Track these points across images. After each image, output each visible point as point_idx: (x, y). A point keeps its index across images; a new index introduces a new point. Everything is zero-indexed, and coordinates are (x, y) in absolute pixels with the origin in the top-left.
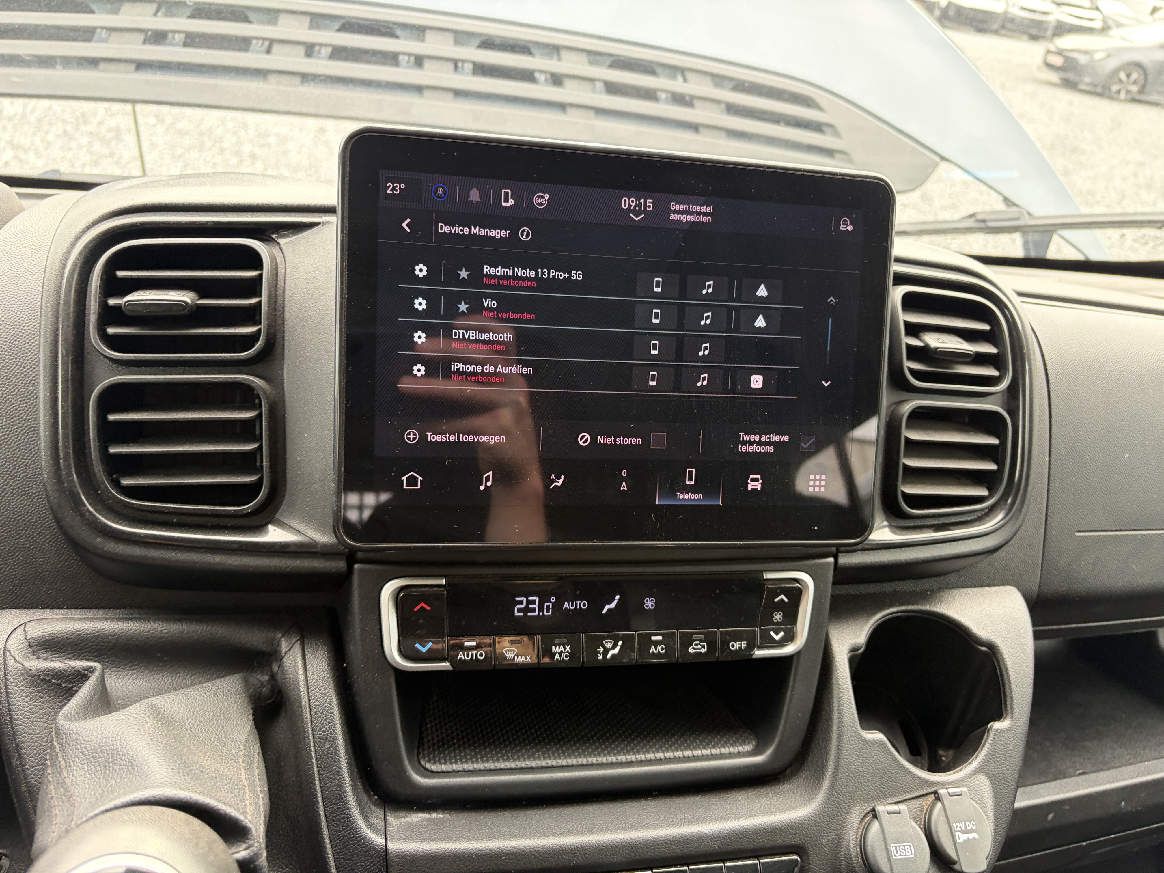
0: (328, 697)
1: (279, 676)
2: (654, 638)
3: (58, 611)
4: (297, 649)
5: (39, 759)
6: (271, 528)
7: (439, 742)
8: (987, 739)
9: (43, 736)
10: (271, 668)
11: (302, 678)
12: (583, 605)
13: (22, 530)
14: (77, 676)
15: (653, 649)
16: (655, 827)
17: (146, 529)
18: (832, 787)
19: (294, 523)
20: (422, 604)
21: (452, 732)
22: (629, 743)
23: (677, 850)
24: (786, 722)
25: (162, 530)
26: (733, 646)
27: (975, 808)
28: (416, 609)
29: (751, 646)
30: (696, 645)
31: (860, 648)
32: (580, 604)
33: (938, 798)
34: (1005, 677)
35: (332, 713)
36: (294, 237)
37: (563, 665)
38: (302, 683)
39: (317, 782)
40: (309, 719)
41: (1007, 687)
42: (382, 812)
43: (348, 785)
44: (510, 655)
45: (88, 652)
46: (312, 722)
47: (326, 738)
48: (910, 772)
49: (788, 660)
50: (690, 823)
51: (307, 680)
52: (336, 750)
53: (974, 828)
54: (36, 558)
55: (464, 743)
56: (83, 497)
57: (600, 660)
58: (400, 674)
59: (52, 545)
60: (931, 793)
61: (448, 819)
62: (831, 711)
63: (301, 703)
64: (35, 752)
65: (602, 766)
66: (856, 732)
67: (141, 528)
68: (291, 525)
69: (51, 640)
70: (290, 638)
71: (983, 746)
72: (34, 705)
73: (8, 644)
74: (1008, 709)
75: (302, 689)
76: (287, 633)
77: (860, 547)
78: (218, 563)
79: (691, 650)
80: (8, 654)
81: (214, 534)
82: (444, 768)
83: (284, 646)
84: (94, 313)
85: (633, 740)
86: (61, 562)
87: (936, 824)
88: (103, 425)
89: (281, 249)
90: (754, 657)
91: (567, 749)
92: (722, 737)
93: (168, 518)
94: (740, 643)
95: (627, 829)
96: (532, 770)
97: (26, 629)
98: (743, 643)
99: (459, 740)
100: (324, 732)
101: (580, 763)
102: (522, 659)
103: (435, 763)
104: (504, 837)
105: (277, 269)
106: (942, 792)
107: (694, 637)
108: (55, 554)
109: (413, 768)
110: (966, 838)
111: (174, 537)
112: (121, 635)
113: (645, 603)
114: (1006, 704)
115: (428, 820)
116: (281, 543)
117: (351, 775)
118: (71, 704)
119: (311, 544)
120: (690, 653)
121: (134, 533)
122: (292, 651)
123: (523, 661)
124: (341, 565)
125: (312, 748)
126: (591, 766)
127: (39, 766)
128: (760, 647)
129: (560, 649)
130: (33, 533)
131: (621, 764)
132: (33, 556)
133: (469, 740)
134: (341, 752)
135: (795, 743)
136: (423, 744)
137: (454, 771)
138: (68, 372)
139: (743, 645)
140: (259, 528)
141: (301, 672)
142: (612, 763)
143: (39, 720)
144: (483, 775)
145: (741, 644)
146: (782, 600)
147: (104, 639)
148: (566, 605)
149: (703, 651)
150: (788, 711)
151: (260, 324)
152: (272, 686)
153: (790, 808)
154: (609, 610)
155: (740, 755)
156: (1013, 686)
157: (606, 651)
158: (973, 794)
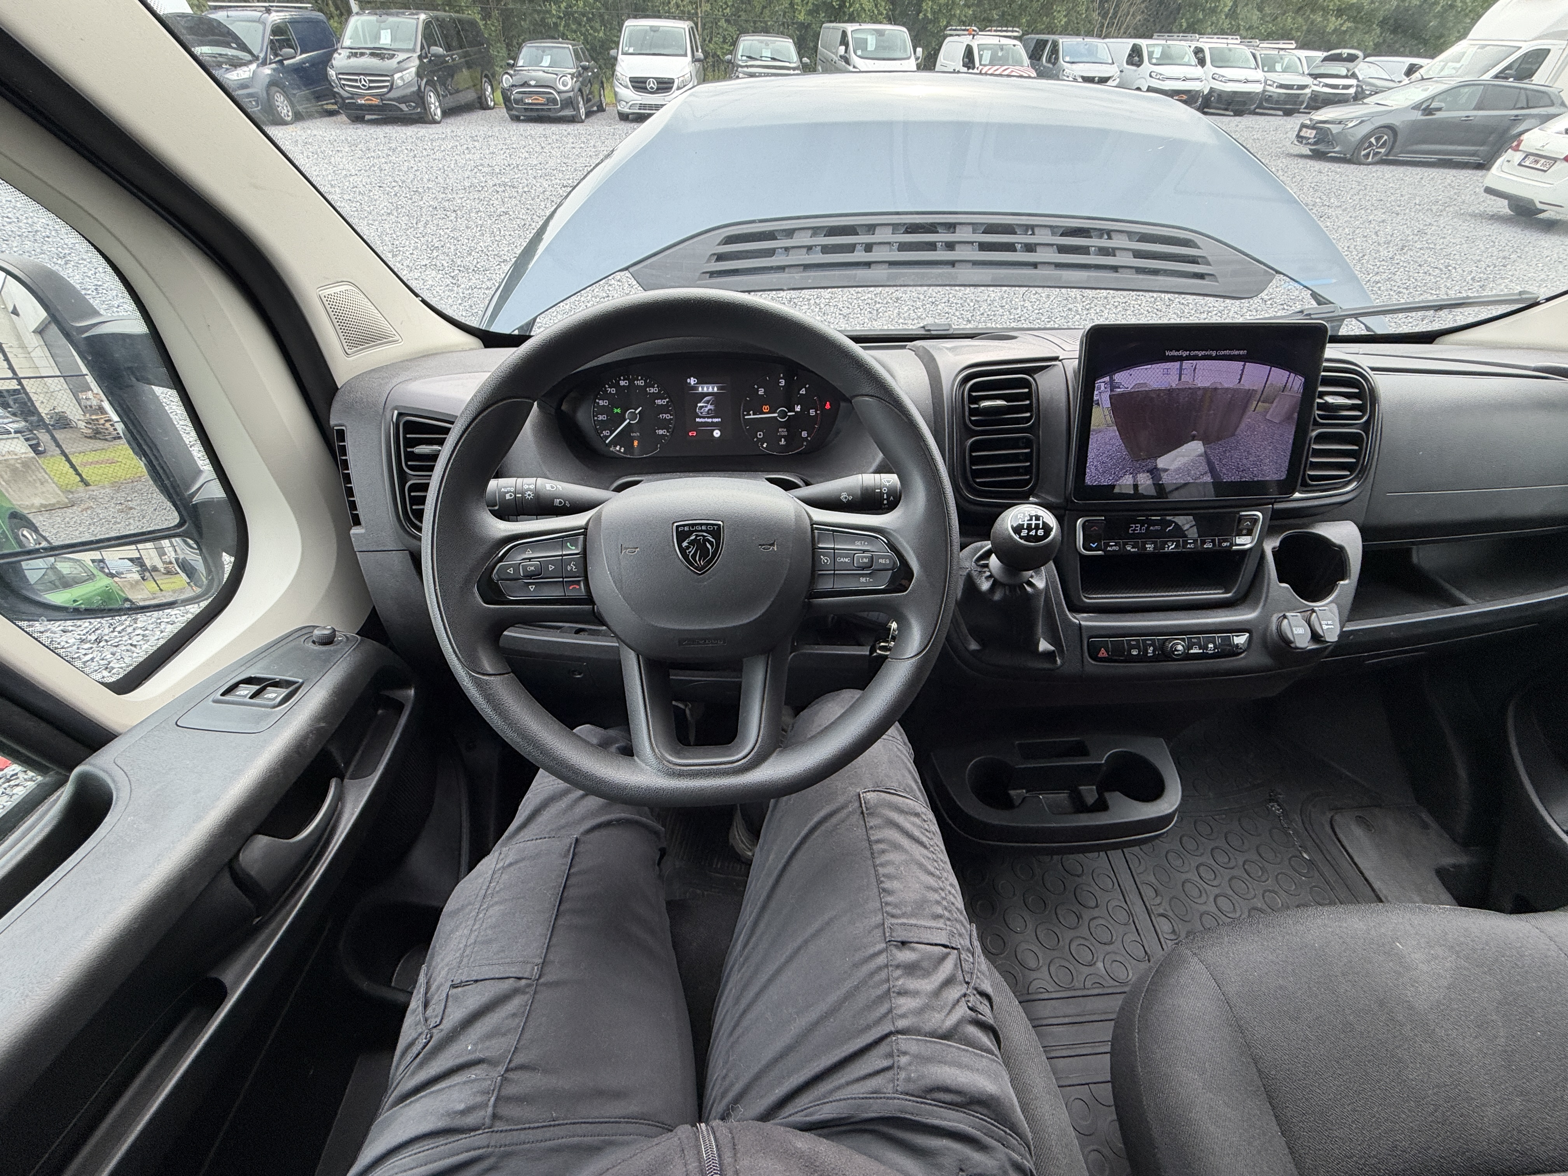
2: (1189, 541)
8: (1336, 588)
15: (1188, 546)
18: (1264, 606)
19: (1042, 494)
20: (1094, 527)
23: (1197, 628)
24: (1241, 580)
25: (993, 499)
26: (1223, 545)
27: (1330, 617)
28: (1091, 530)
29: (1231, 545)
30: (1208, 544)
31: (1278, 547)
33: (1314, 611)
34: (1347, 560)
36: (1041, 372)
37: (1151, 553)
39: (1052, 597)
41: (1348, 566)
42: (1079, 613)
44: (1129, 548)
48: (1300, 601)
49: (1247, 551)
56: (963, 488)
57: (1166, 551)
58: (1082, 557)
60: (1311, 610)
61: (1098, 615)
62: (1264, 575)
65: (1160, 597)
66: (1275, 583)
71: (1334, 592)
74: (1347, 576)
77: (1288, 500)
79: (1206, 546)
82: (1095, 597)
84: (967, 412)
87: (1314, 622)
88: (971, 457)
89: (1041, 378)
90: (1232, 549)
93: (994, 495)
96: (1131, 597)
102: (1134, 550)
103: (1091, 595)
105: (1037, 387)
106: (1316, 608)
107: (1207, 541)
109: (1084, 597)
110: (1328, 628)
111: (997, 502)
114: (1346, 574)
115: (1090, 615)
120: (1205, 548)
121: (983, 501)
126: (1155, 597)
128: (1235, 545)
129: (1149, 546)
135: (1246, 589)
137: (1098, 598)
138: (958, 436)
144: (1111, 599)
145: (1227, 544)
146: (1247, 524)
149: (1211, 547)
150: (1242, 576)
151: (1032, 412)
153: (1243, 615)
155: (1219, 594)
156: (1351, 565)
157: (1168, 547)
158: (1330, 611)
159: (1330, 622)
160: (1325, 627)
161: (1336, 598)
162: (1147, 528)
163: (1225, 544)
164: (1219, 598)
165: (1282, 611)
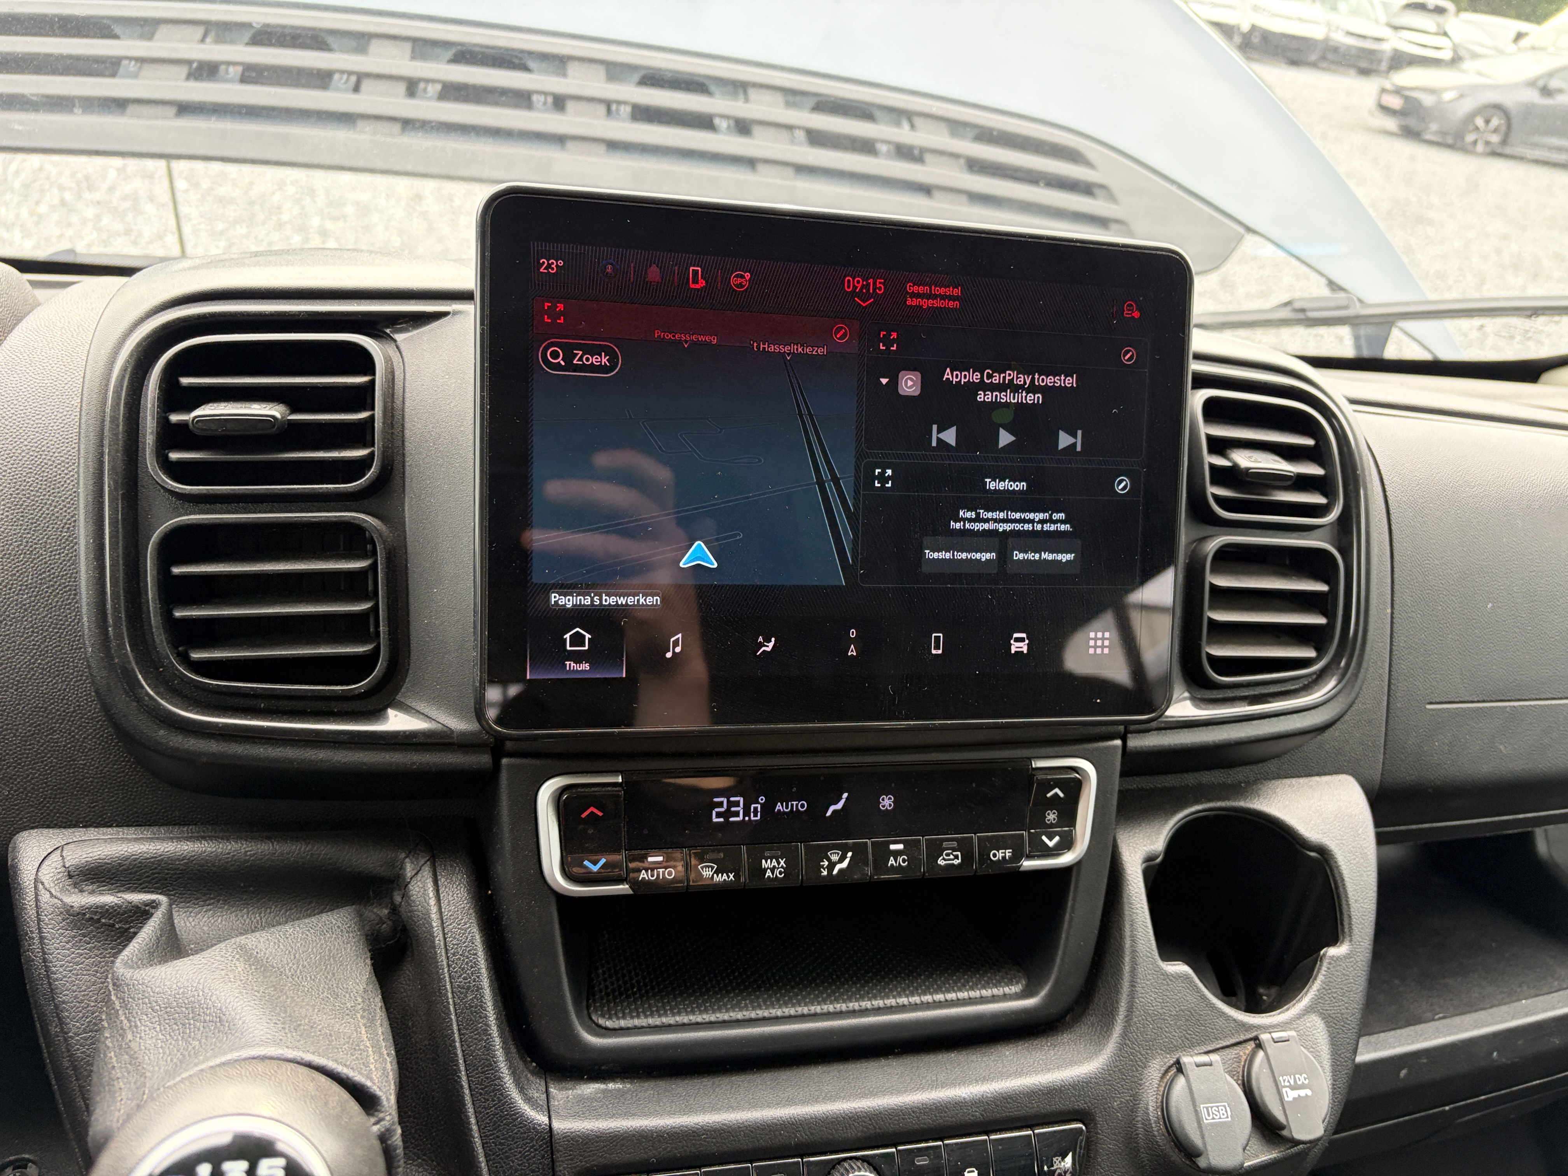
0: (469, 933)
1: (403, 910)
2: (893, 847)
3: (105, 830)
4: (426, 873)
5: (86, 1025)
6: (391, 712)
7: (614, 991)
8: (1320, 969)
9: (91, 994)
10: (391, 898)
11: (434, 909)
12: (801, 806)
13: (55, 723)
14: (135, 913)
15: (892, 861)
16: (899, 1092)
17: (224, 716)
18: (1124, 1035)
19: (421, 706)
20: (592, 809)
21: (631, 979)
22: (863, 986)
23: (928, 1121)
24: (1064, 953)
25: (246, 719)
26: (995, 855)
27: (1307, 1057)
28: (583, 816)
29: (1018, 856)
30: (948, 855)
31: (1157, 857)
32: (797, 805)
33: (1259, 1046)
34: (1341, 890)
35: (476, 954)
36: (415, 332)
37: (777, 885)
38: (434, 916)
39: (458, 1044)
40: (445, 963)
41: (1344, 902)
42: (543, 1083)
43: (498, 1047)
44: (708, 873)
45: (149, 882)
46: (449, 966)
47: (469, 987)
48: (1223, 1014)
49: (1065, 872)
50: (943, 1085)
51: (441, 913)
52: (482, 1002)
53: (1306, 1082)
54: (74, 760)
55: (647, 992)
56: (140, 677)
57: (824, 876)
58: (563, 901)
59: (95, 742)
60: (1251, 1039)
61: (629, 1090)
62: (1122, 937)
63: (433, 942)
64: (81, 1015)
65: (828, 1015)
66: (1154, 963)
67: (219, 716)
68: (418, 708)
69: (97, 867)
70: (417, 859)
71: (1315, 979)
72: (78, 953)
73: (40, 874)
74: (1346, 930)
75: (434, 924)
76: (412, 851)
77: (1154, 724)
78: (321, 761)
79: (941, 862)
80: (41, 886)
81: (315, 722)
82: (623, 1023)
83: (409, 869)
84: (152, 433)
85: (867, 982)
86: (108, 764)
87: (1258, 1079)
88: (166, 581)
89: (398, 347)
90: (1022, 869)
91: (783, 996)
92: (983, 976)
93: (252, 703)
94: (1004, 851)
95: (863, 1096)
96: (737, 1023)
97: (64, 854)
98: (1007, 851)
99: (639, 989)
100: (465, 979)
101: (800, 1012)
102: (723, 878)
103: (610, 1018)
104: (703, 1110)
105: (393, 373)
106: (1264, 1037)
107: (945, 844)
108: (100, 754)
109: (582, 1024)
110: (1296, 1096)
111: (263, 726)
112: (192, 858)
113: (881, 803)
114: (1342, 925)
115: (604, 1091)
116: (405, 732)
117: (502, 1035)
118: (132, 948)
119: (445, 732)
120: (940, 865)
121: (209, 722)
122: (420, 875)
123: (725, 880)
124: (484, 760)
125: (451, 1001)
126: (814, 1016)
127: (86, 1033)
128: (1030, 857)
129: (773, 864)
130: (71, 726)
131: (853, 1013)
132: (70, 757)
133: (653, 988)
134: (488, 1005)
135: (1076, 981)
136: (594, 995)
137: (636, 1028)
138: (118, 511)
139: (1007, 854)
140: (377, 713)
141: (432, 902)
142: (841, 1012)
143: (85, 972)
144: (674, 1032)
145: (1005, 853)
146: (1056, 794)
147: (170, 864)
148: (779, 807)
149: (956, 862)
150: (1067, 938)
151: (373, 445)
152: (394, 922)
153: (1072, 1063)
154: (834, 812)
155: (1005, 997)
156: (1352, 901)
157: (832, 865)
158: (1304, 1039)
159: (1302, 1079)
160: (1290, 1095)
161: (1319, 998)
162: (768, 808)
163: (1000, 854)
164: (1004, 1014)
165: (1170, 1051)
